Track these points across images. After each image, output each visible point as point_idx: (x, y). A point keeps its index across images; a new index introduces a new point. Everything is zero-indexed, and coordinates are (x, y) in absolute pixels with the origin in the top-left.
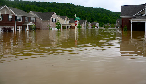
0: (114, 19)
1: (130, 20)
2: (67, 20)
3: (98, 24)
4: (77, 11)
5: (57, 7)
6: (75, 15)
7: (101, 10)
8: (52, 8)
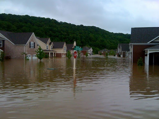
0: (112, 43)
1: (147, 50)
2: (50, 44)
3: (92, 50)
4: (61, 30)
5: (31, 23)
6: (75, 44)
7: (95, 30)
8: (23, 24)
